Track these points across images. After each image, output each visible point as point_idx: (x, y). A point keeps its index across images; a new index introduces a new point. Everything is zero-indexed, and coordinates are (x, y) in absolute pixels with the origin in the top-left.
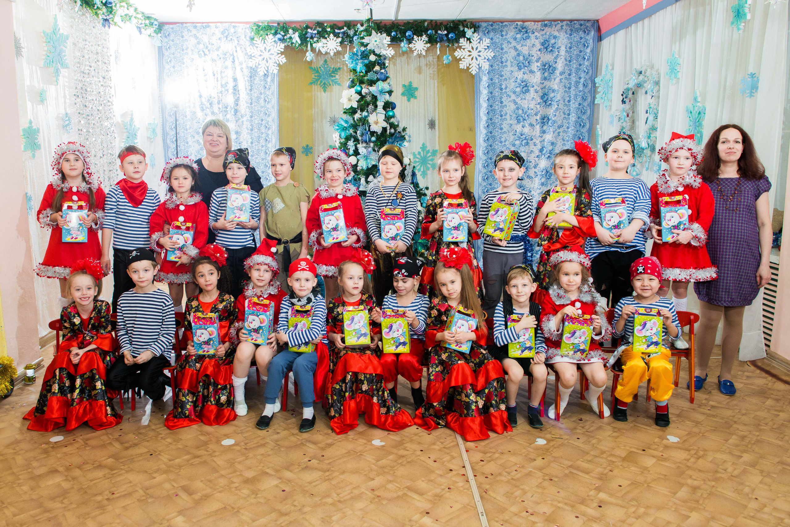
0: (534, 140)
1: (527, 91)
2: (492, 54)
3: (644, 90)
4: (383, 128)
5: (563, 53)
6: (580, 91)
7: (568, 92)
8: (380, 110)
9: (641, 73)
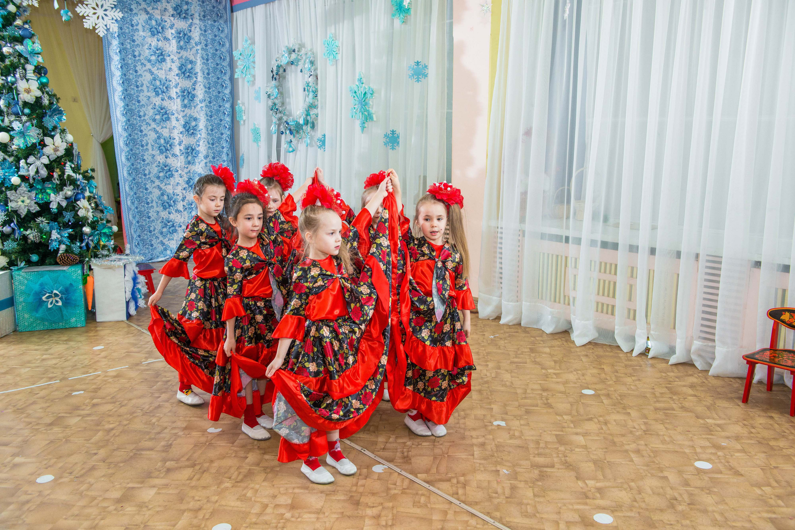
0: (176, 115)
1: (164, 60)
2: (121, 15)
3: (299, 68)
4: (37, 98)
5: (197, 21)
6: (217, 64)
7: (207, 64)
8: (30, 74)
9: (294, 51)
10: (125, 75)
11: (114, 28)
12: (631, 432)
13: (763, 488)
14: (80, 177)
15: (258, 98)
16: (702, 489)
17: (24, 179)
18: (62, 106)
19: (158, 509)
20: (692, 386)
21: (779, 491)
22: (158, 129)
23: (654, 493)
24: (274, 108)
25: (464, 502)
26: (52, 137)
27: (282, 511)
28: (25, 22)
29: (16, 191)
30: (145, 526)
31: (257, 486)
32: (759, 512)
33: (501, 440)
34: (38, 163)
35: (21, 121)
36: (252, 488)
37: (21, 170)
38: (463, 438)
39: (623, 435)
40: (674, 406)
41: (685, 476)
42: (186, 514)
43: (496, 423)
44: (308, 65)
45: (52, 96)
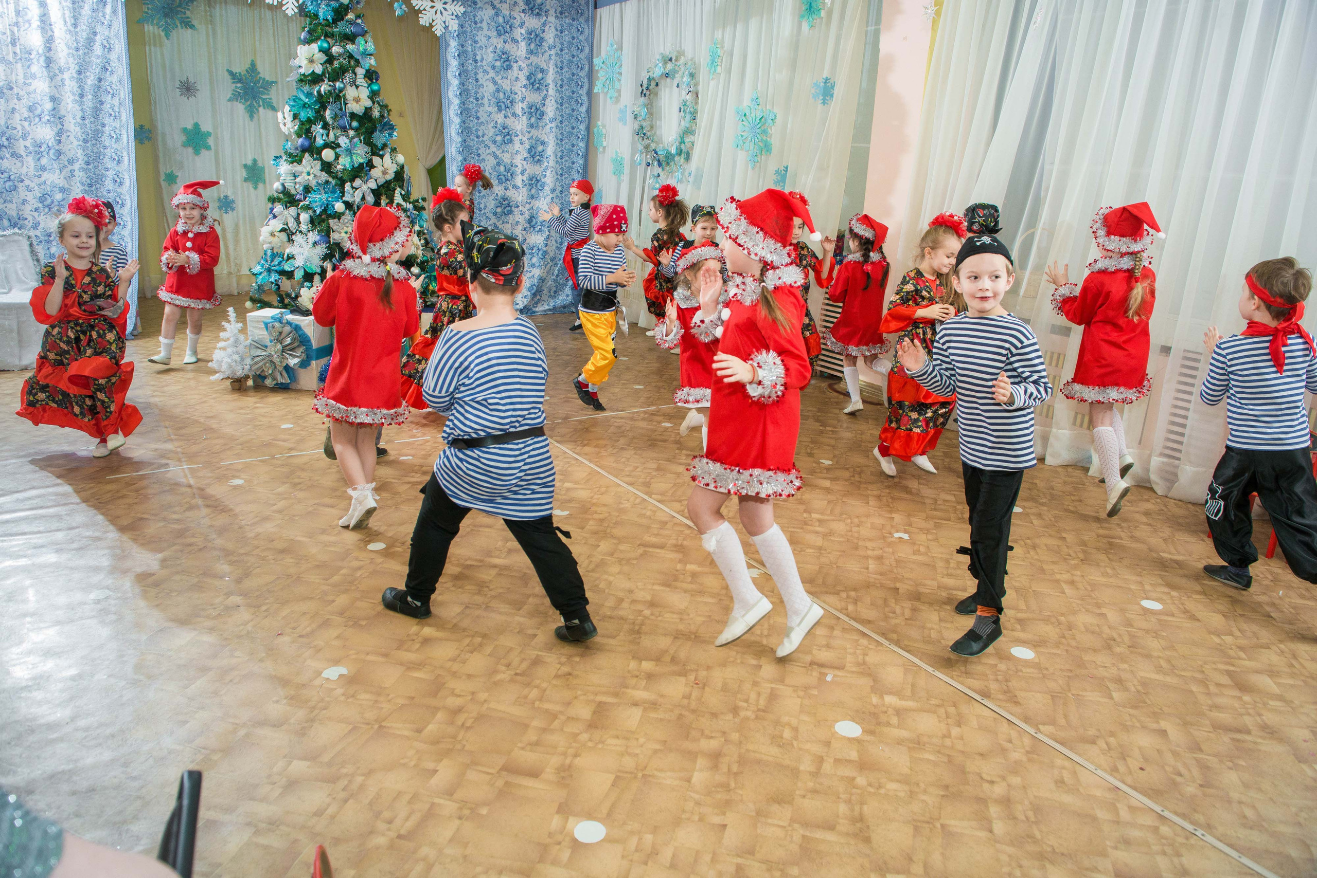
0: (520, 137)
1: (510, 67)
2: (462, 9)
3: (675, 83)
4: (366, 108)
5: (552, 19)
6: (573, 74)
7: (560, 74)
8: (361, 80)
9: (671, 60)
10: (463, 84)
11: (454, 25)
12: (1065, 559)
13: (1223, 637)
14: (410, 206)
15: (622, 120)
16: (1147, 631)
17: (349, 205)
18: (394, 119)
19: (501, 591)
20: (1147, 513)
21: (1243, 642)
22: (498, 153)
23: (1087, 630)
24: (641, 133)
25: (854, 619)
26: (382, 157)
27: (639, 607)
28: (358, 17)
29: (339, 219)
30: (487, 607)
31: (611, 578)
32: (1214, 663)
33: (903, 555)
34: (365, 187)
35: (347, 136)
36: (606, 580)
37: (346, 194)
38: (857, 548)
39: (1054, 563)
40: (1123, 535)
41: (1127, 615)
42: (531, 599)
43: (897, 535)
44: (686, 79)
45: (384, 107)
